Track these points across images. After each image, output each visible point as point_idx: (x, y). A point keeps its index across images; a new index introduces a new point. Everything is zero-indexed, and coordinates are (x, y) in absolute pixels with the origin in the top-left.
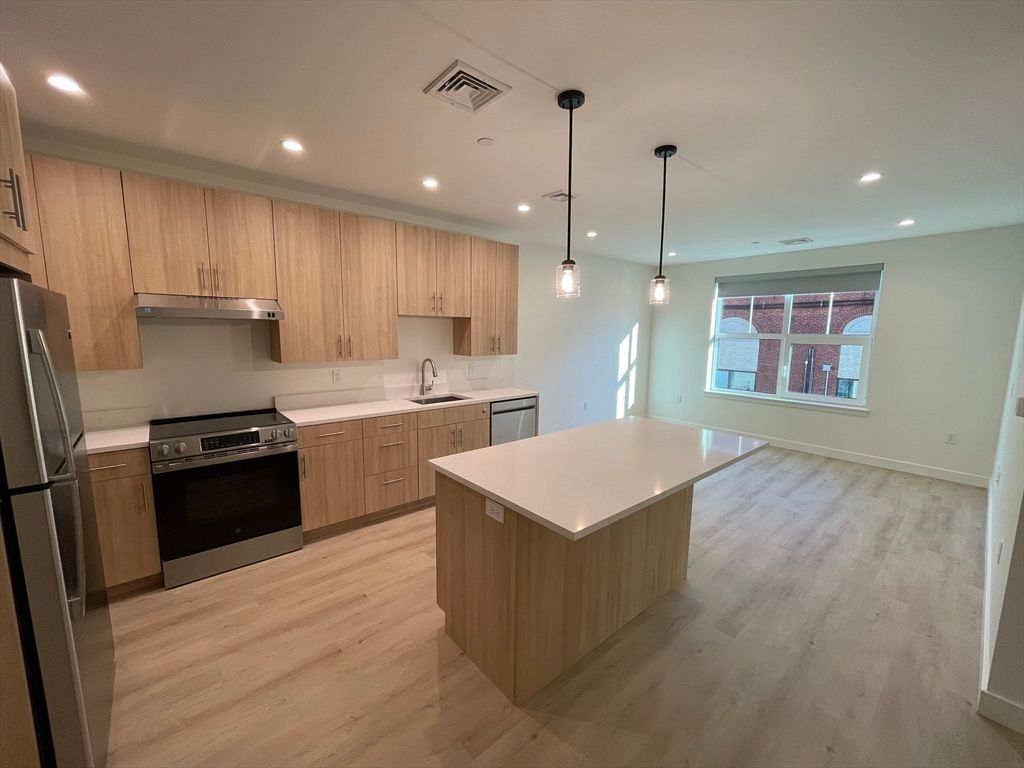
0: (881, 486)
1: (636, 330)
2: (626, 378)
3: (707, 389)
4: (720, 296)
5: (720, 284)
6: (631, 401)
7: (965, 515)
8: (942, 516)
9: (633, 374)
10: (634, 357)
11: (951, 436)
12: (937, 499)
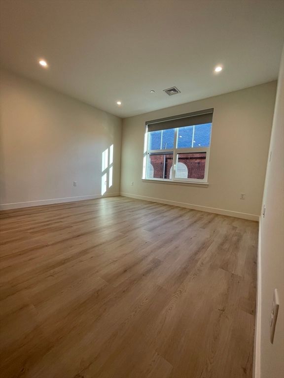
0: (210, 222)
1: (112, 147)
2: (107, 171)
3: (144, 178)
4: (149, 131)
5: (148, 125)
6: (111, 184)
7: (247, 237)
8: (235, 239)
9: (111, 170)
10: (111, 161)
11: (243, 195)
12: (234, 228)
